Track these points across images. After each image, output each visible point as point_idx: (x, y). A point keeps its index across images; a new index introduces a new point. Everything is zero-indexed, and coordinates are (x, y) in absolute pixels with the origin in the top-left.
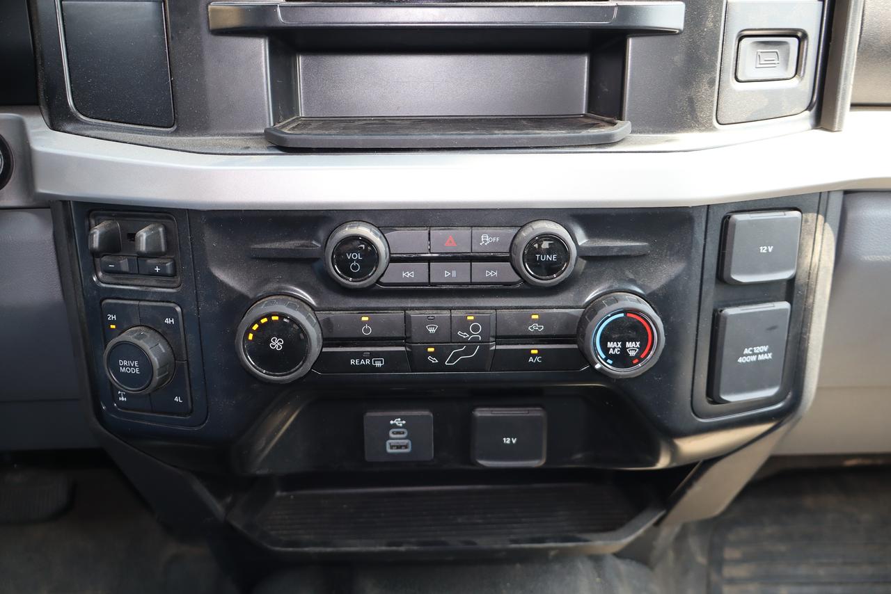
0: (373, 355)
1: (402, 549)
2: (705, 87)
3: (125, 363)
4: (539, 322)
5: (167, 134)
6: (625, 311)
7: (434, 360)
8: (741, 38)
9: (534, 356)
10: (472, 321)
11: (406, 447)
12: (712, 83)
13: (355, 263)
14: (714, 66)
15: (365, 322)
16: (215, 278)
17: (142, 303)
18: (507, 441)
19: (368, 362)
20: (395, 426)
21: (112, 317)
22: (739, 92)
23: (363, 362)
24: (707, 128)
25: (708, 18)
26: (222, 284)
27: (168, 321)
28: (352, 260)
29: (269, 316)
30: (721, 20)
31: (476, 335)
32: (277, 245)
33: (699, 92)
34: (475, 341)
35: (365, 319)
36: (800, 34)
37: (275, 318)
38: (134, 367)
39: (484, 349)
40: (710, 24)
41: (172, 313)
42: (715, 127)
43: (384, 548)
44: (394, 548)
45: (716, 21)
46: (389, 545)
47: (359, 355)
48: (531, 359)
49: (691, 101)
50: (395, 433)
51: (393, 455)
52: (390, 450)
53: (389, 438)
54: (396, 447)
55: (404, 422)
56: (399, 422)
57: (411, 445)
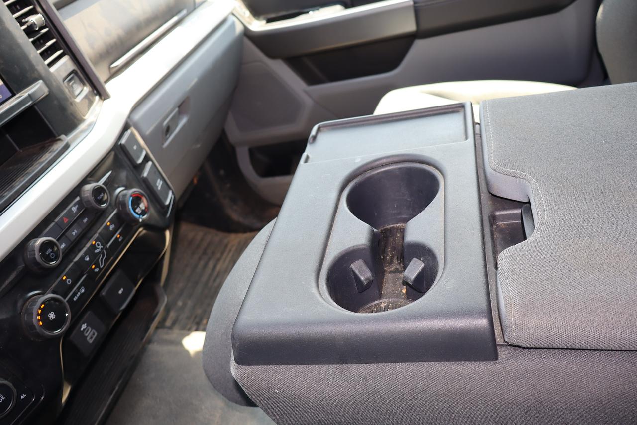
0: (79, 288)
1: (117, 388)
4: (111, 224)
6: (131, 196)
7: (97, 270)
9: (120, 238)
10: (95, 243)
11: (94, 334)
13: (51, 254)
15: (66, 279)
18: (120, 292)
19: (79, 293)
20: (84, 330)
22: (79, 102)
23: (78, 295)
28: (49, 254)
29: (40, 308)
31: (100, 247)
32: (7, 282)
34: (101, 249)
35: (64, 278)
37: (43, 306)
39: (106, 249)
42: (84, 119)
43: (111, 397)
44: (114, 392)
46: (111, 394)
47: (75, 294)
48: (120, 240)
50: (86, 333)
51: (93, 342)
52: (91, 341)
53: (86, 337)
54: (91, 338)
55: (85, 324)
56: (84, 327)
57: (95, 332)
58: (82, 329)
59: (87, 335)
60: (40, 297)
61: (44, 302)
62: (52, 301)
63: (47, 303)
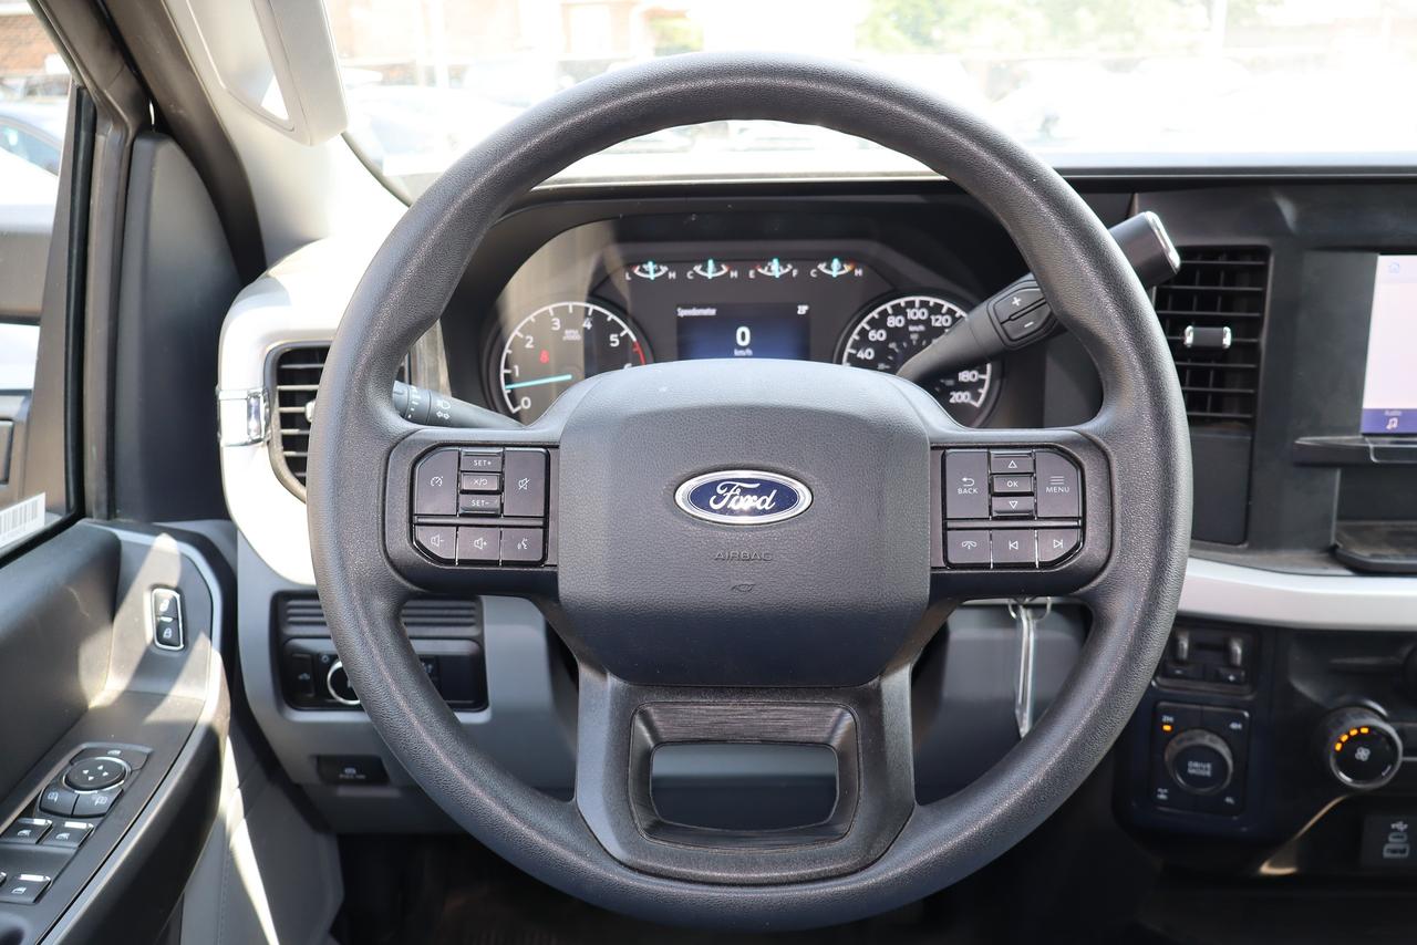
3: (1196, 765)
5: (1238, 552)
11: (1403, 851)
16: (1293, 690)
17: (1206, 708)
20: (1396, 830)
21: (1166, 719)
26: (1300, 695)
27: (1234, 726)
29: (1359, 729)
32: (1357, 661)
37: (1365, 730)
38: (1206, 769)
41: (1240, 719)
50: (1395, 837)
51: (1389, 860)
52: (1386, 855)
53: (1387, 842)
54: (1394, 851)
55: (1406, 826)
56: (1400, 826)
57: (1408, 849)
58: (1393, 826)
59: (1391, 839)
60: (1372, 717)
61: (1371, 728)
62: (1383, 739)
63: (1375, 733)
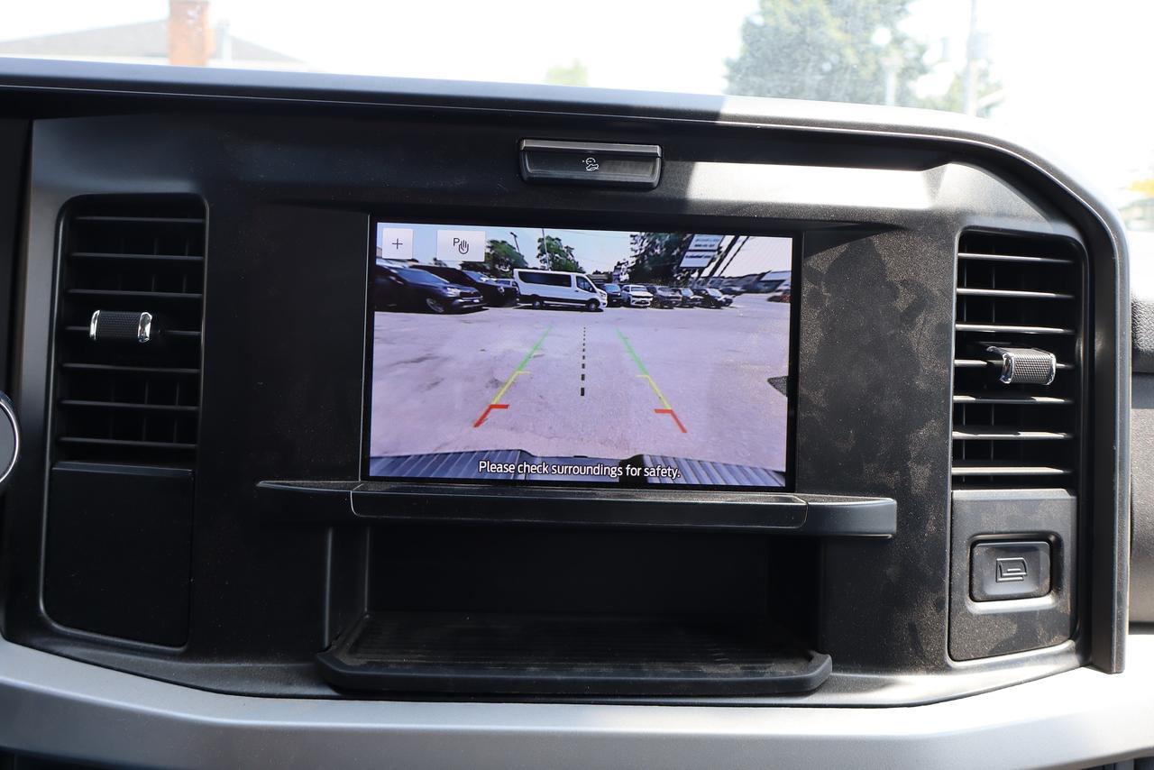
2: (930, 610)
5: (173, 656)
8: (973, 545)
12: (939, 605)
14: (941, 583)
22: (978, 616)
24: (937, 667)
25: (928, 520)
30: (946, 523)
33: (922, 617)
36: (1052, 538)
40: (931, 528)
42: (948, 666)
45: (940, 524)
49: (913, 629)
